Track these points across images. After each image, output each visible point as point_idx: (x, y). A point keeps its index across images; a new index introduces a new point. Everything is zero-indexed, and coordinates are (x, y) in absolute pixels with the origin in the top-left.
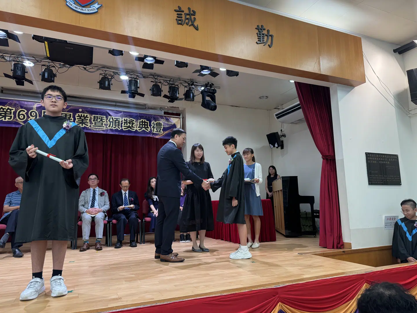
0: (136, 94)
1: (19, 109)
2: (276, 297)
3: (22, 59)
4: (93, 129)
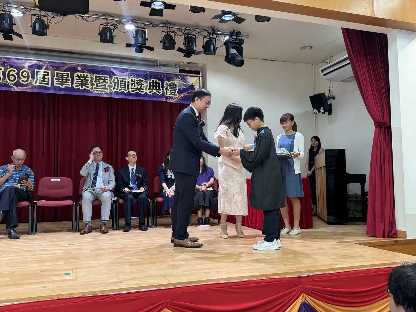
0: (144, 47)
1: (9, 69)
2: (299, 287)
3: (9, 8)
4: (94, 91)
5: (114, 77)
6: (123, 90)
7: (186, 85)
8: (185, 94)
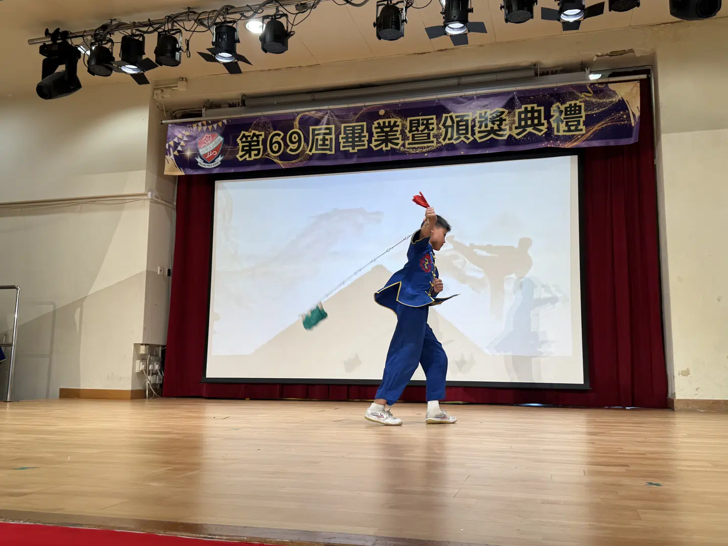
1: (272, 132)
4: (408, 150)
5: (444, 115)
6: (462, 138)
7: (606, 103)
8: (603, 125)
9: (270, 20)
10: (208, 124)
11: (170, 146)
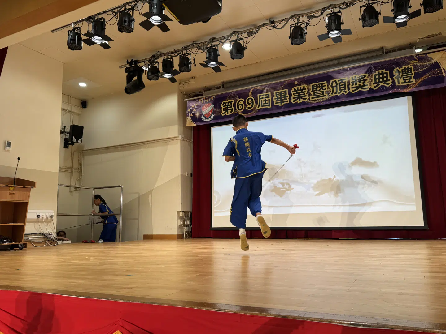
1: (238, 100)
4: (312, 101)
5: (331, 81)
6: (343, 92)
7: (426, 65)
8: (425, 77)
9: (234, 42)
10: (206, 99)
11: (188, 112)
